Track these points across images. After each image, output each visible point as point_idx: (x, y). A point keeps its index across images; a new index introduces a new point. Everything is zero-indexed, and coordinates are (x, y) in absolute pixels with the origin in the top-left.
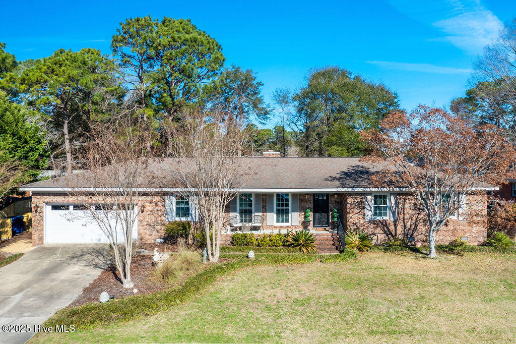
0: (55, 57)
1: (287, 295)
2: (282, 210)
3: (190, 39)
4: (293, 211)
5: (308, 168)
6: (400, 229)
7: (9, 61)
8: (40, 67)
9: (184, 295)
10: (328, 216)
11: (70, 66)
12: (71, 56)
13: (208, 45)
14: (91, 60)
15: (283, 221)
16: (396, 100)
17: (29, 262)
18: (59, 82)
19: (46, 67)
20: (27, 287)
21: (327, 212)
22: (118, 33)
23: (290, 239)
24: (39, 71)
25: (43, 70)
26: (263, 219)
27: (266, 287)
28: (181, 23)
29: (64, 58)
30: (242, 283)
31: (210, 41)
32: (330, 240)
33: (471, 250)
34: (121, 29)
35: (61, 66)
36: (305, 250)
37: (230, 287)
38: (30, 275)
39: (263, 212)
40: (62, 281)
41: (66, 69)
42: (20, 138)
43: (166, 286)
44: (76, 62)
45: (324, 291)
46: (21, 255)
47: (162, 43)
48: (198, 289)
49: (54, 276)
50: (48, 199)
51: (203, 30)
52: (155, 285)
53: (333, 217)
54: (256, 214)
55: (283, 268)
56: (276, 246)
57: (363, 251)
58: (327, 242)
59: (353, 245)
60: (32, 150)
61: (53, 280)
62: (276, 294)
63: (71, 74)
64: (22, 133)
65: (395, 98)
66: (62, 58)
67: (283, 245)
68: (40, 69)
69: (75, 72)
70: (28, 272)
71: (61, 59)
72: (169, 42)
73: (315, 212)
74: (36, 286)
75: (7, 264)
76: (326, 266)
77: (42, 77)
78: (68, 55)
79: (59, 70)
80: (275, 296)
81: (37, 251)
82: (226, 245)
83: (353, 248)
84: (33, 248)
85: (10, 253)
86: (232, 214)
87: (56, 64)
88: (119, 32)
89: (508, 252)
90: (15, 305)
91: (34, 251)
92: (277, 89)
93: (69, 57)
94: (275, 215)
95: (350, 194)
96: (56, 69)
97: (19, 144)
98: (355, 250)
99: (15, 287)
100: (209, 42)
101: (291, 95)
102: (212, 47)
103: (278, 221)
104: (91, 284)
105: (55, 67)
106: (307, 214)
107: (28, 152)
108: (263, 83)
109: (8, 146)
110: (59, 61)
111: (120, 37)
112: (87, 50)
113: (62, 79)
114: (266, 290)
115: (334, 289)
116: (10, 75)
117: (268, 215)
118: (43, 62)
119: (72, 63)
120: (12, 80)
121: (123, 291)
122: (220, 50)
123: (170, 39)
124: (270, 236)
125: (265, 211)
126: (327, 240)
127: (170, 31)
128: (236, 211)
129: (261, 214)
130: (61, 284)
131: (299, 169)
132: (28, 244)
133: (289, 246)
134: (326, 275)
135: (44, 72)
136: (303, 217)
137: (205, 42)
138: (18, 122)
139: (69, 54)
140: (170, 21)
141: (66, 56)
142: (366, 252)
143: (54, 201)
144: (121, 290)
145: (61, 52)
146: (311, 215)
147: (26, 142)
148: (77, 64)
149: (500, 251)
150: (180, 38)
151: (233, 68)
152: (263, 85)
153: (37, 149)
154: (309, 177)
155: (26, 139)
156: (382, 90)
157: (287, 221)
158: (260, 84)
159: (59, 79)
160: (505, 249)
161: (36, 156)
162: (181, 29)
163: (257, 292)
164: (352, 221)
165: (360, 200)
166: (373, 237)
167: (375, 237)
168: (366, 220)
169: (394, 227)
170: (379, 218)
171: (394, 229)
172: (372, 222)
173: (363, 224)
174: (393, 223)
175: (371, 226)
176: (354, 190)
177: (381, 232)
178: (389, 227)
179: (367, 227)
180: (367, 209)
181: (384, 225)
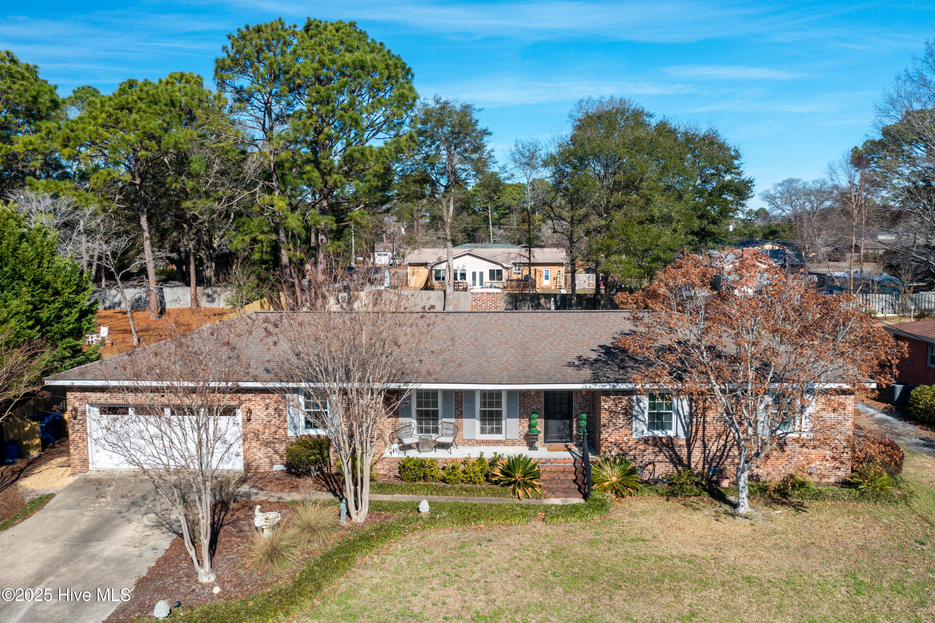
0: (119, 95)
1: (465, 602)
2: (491, 413)
3: (353, 62)
4: (509, 416)
5: (537, 337)
6: (697, 455)
7: (45, 99)
8: (94, 114)
9: (292, 603)
10: (571, 426)
11: (145, 112)
12: (147, 93)
13: (387, 72)
14: (186, 95)
15: (492, 432)
16: (736, 162)
17: (61, 514)
18: (127, 142)
19: (104, 115)
20: (50, 574)
21: (570, 418)
22: (225, 55)
23: (497, 472)
24: (93, 122)
25: (100, 121)
26: (457, 428)
27: (435, 583)
28: (337, 31)
29: (135, 98)
30: (395, 573)
31: (390, 62)
32: (570, 472)
33: (818, 495)
34: (229, 46)
35: (130, 110)
36: (521, 492)
37: (375, 581)
38: (56, 545)
39: (456, 417)
40: (107, 561)
41: (139, 119)
42: (47, 286)
43: (269, 580)
44: (156, 104)
45: (529, 594)
46: (50, 496)
47: (302, 71)
48: (319, 588)
49: (96, 548)
50: (93, 396)
51: (378, 41)
52: (251, 575)
53: (578, 427)
54: (444, 420)
55: (474, 535)
56: (475, 483)
57: (623, 497)
58: (562, 477)
59: (606, 484)
60: (67, 304)
61: (92, 558)
62: (448, 600)
63: (148, 127)
64: (49, 278)
65: (736, 158)
66: (131, 98)
67: (487, 480)
68: (95, 119)
69: (155, 124)
70: (56, 537)
71: (130, 100)
72: (316, 70)
73: (548, 417)
74: (63, 570)
75: (24, 519)
76: (549, 531)
77: (97, 133)
78: (142, 90)
79: (127, 121)
80: (444, 603)
81: (76, 488)
82: (390, 477)
83: (605, 490)
84: (72, 479)
85: (33, 491)
86: (403, 420)
87: (122, 109)
88: (227, 52)
89: (883, 501)
90: (26, 614)
91: (72, 488)
92: (516, 141)
93: (144, 96)
94: (478, 423)
95: (607, 393)
96: (122, 118)
97: (46, 297)
98: (610, 496)
99: (31, 572)
100: (387, 67)
101: (543, 154)
102: (394, 74)
103: (483, 431)
104: (151, 570)
105: (120, 114)
106: (533, 422)
107: (61, 310)
108: (490, 130)
109: (23, 308)
110: (128, 103)
111: (228, 62)
112: (178, 76)
113: (132, 137)
114: (432, 589)
115: (548, 588)
116: (47, 127)
117: (466, 422)
118: (99, 105)
119: (150, 107)
120: (50, 136)
121: (197, 590)
122: (410, 77)
123: (316, 65)
124: (465, 462)
125: (459, 415)
126: (564, 471)
127: (318, 48)
128: (409, 415)
129: (453, 420)
130: (103, 568)
131: (522, 338)
132: (65, 468)
133: (496, 483)
134: (544, 554)
135: (103, 126)
136: (526, 425)
137: (381, 66)
138: (42, 258)
139: (145, 89)
140: (317, 26)
141: (138, 93)
142: (628, 498)
143: (102, 401)
144: (194, 587)
145: (131, 86)
146: (540, 424)
147: (57, 293)
148: (157, 107)
149: (869, 499)
150: (334, 62)
151: (437, 102)
152: (490, 134)
153: (77, 303)
154: (536, 359)
155: (56, 289)
156: (712, 143)
157: (499, 431)
158: (485, 132)
159: (127, 137)
160: (878, 496)
161: (75, 315)
162: (337, 43)
163: (416, 595)
164: (609, 439)
165: (625, 403)
166: (647, 465)
167: (650, 467)
168: (634, 436)
169: (686, 449)
170: (659, 433)
171: (686, 453)
172: (646, 441)
173: (629, 444)
174: (683, 443)
175: (642, 447)
176: (614, 386)
177: (661, 457)
178: (677, 449)
179: (635, 449)
180: (636, 418)
181: (667, 446)
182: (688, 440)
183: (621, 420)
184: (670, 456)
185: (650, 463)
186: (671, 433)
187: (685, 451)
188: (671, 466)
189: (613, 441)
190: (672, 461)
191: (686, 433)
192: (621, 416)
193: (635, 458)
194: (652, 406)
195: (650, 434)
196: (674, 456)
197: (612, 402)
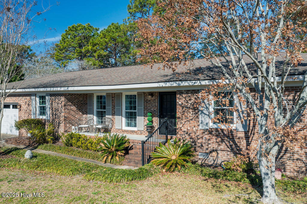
2: (131, 114)
15: (132, 125)
39: (112, 115)
54: (107, 116)
73: (160, 116)
86: (89, 116)
103: (127, 125)
117: (117, 118)
128: (92, 113)
129: (111, 117)
157: (135, 124)
164: (182, 128)
165: (193, 100)
166: (211, 152)
167: (214, 154)
168: (200, 127)
169: (245, 141)
170: (223, 126)
171: (245, 145)
172: (210, 132)
173: (198, 134)
174: (242, 135)
175: (207, 137)
176: (179, 84)
177: (223, 146)
178: (237, 141)
179: (202, 138)
180: (202, 112)
181: (228, 137)
182: (246, 133)
183: (190, 114)
184: (231, 146)
185: (213, 151)
186: (233, 127)
187: (244, 143)
188: (232, 155)
189: (186, 130)
190: (232, 150)
191: (244, 127)
192: (191, 110)
193: (202, 145)
194: (217, 103)
195: (215, 126)
196: (234, 146)
197: (184, 99)
